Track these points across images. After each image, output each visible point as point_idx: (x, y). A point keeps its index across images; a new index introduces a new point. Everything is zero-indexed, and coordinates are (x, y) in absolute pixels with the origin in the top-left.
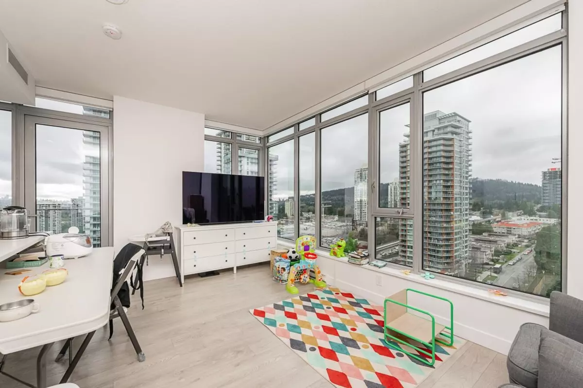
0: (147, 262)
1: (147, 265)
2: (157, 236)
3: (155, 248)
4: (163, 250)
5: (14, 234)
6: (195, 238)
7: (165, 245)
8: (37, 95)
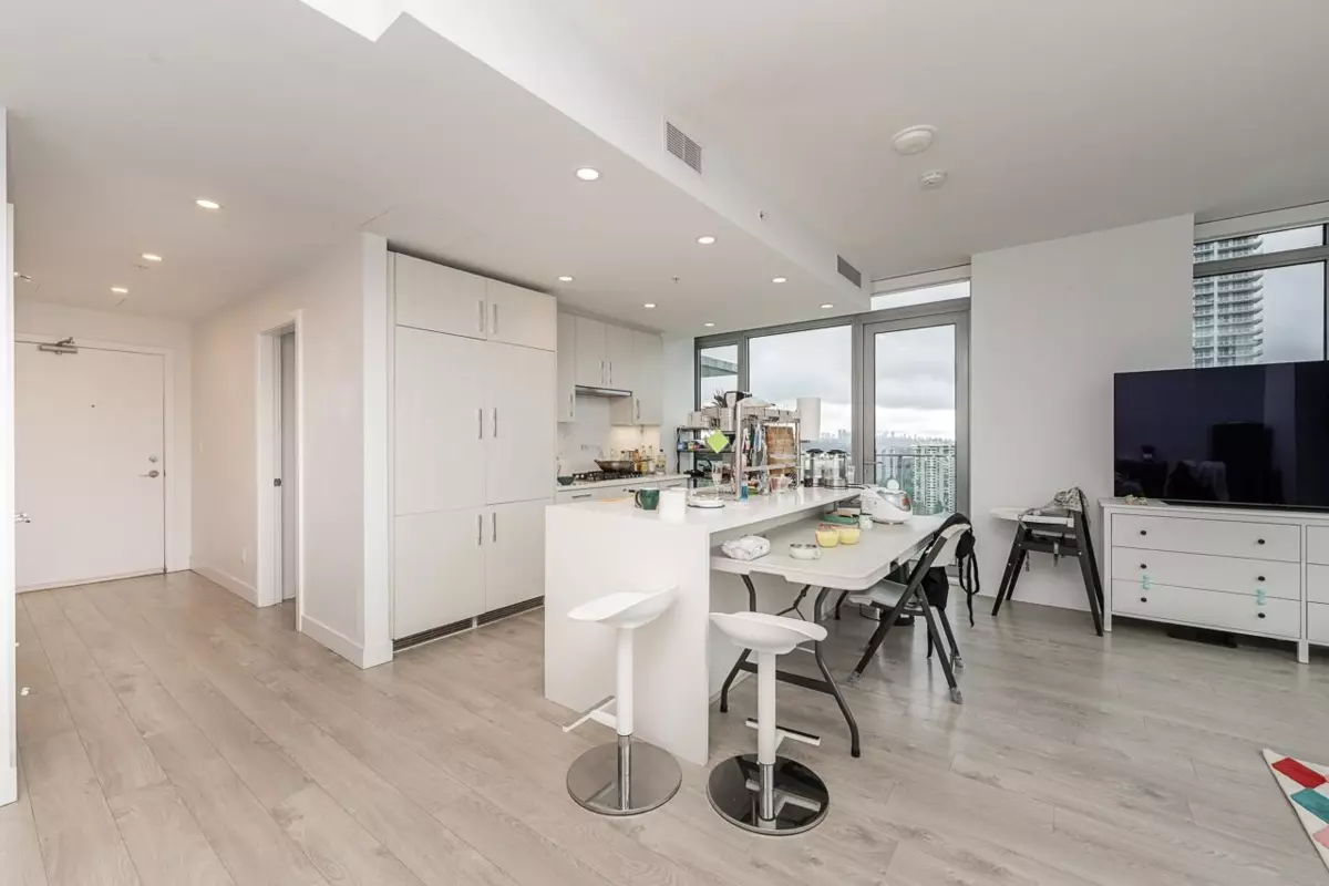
0: (1027, 563)
1: (1028, 569)
2: (1043, 514)
3: (1044, 539)
4: (1056, 546)
5: (835, 484)
6: (1143, 533)
7: (1067, 536)
8: (873, 295)
